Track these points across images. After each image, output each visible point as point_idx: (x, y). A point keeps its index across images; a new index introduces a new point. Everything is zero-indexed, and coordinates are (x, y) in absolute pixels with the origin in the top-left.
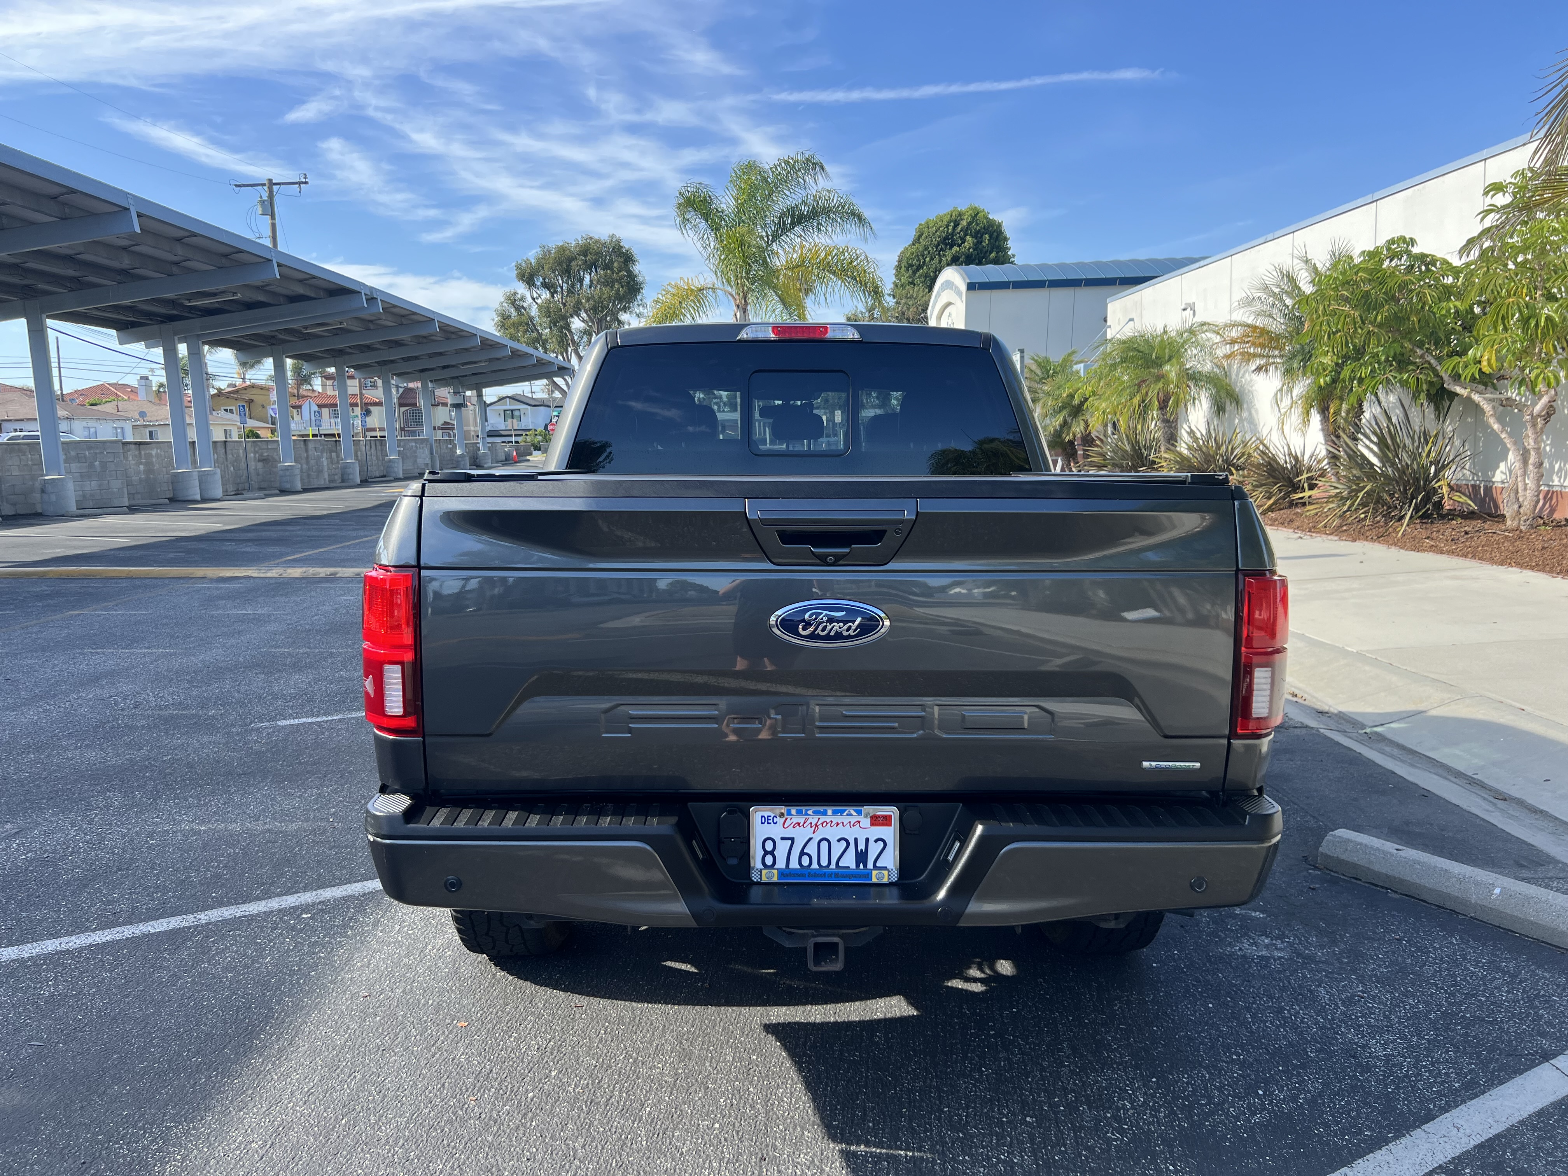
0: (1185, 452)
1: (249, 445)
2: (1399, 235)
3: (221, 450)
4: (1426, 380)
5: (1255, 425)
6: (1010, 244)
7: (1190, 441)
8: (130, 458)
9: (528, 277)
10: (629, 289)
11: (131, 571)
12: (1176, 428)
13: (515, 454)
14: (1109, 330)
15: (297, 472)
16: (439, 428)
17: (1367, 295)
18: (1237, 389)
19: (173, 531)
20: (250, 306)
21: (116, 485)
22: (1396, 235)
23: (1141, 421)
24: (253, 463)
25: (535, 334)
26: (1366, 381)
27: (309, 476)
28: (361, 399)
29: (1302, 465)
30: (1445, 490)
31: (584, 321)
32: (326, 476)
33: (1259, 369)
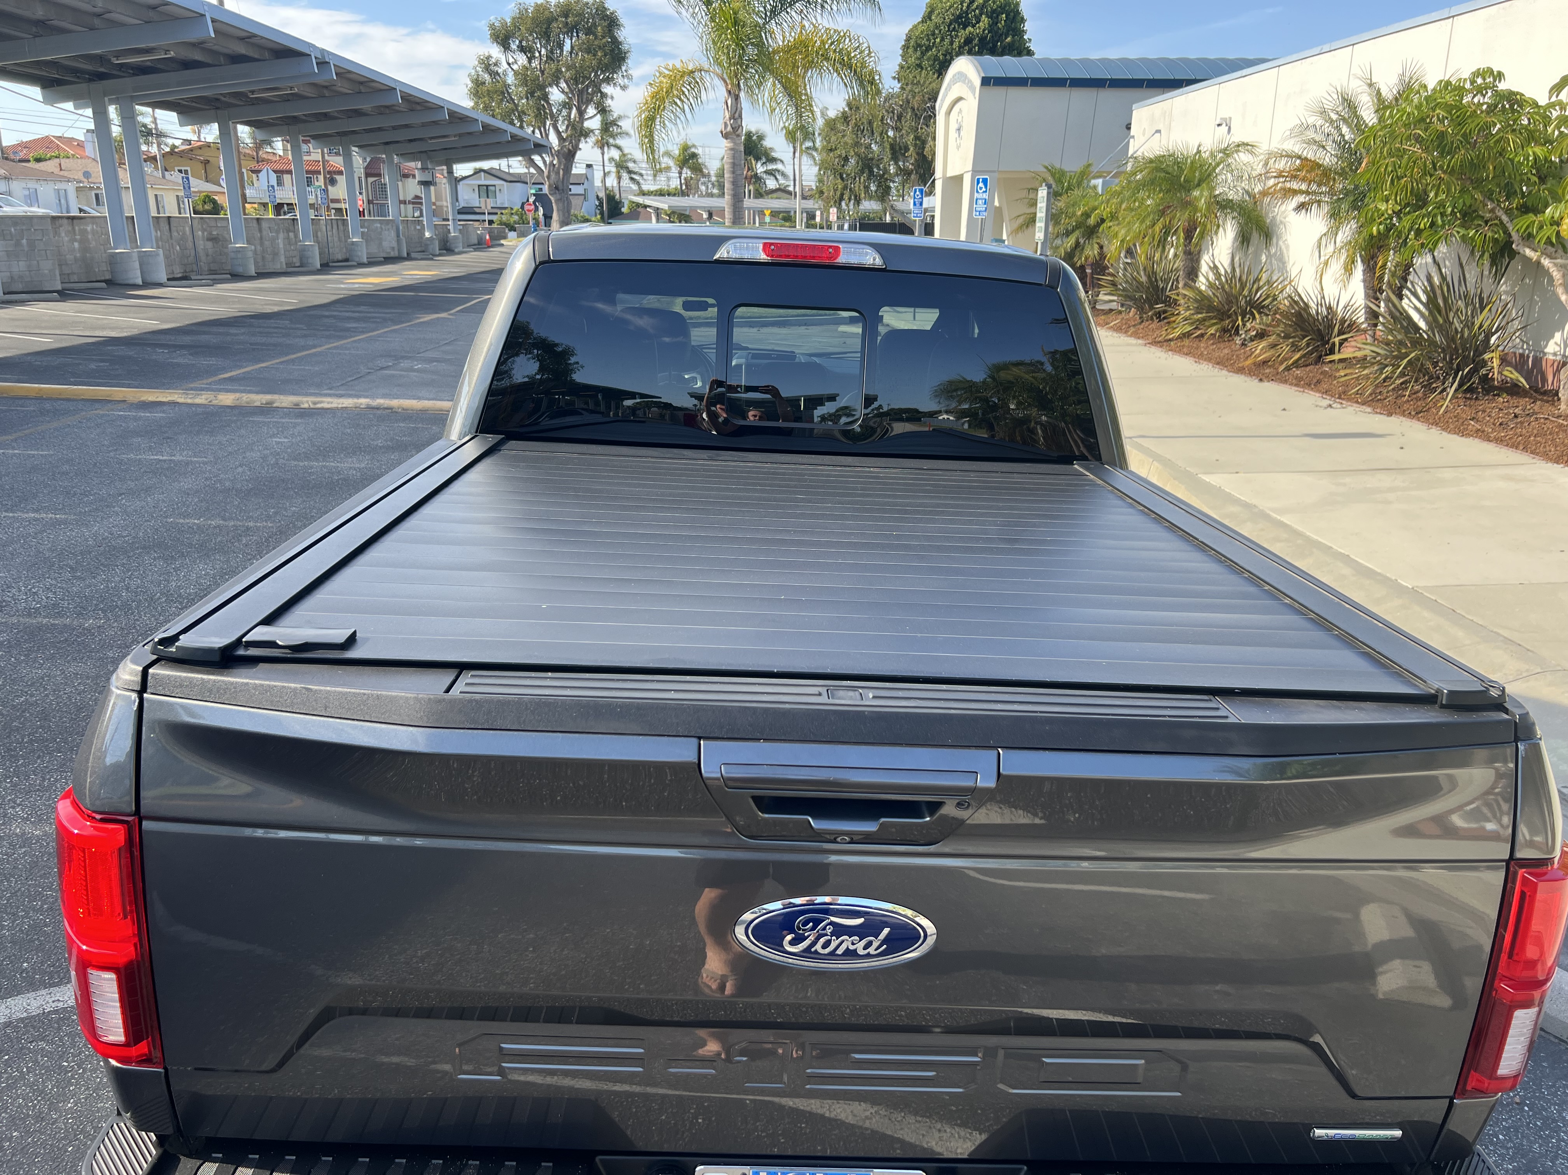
0: (1203, 288)
1: (195, 223)
2: (1485, 66)
3: (164, 225)
4: (1493, 237)
5: (1284, 263)
6: (1027, 26)
7: (1211, 277)
8: (63, 235)
9: (503, 38)
10: (613, 58)
11: (41, 389)
12: (1198, 261)
13: (488, 237)
14: (1132, 140)
15: (250, 254)
16: (410, 202)
17: (1442, 135)
18: (1268, 221)
19: (103, 328)
20: (187, 65)
21: (47, 265)
22: (1483, 65)
23: (1160, 249)
24: (201, 242)
25: (511, 106)
26: (1425, 234)
27: (263, 258)
28: (324, 168)
29: (1335, 314)
30: (1496, 363)
31: (563, 92)
32: (283, 259)
33: (1301, 207)
